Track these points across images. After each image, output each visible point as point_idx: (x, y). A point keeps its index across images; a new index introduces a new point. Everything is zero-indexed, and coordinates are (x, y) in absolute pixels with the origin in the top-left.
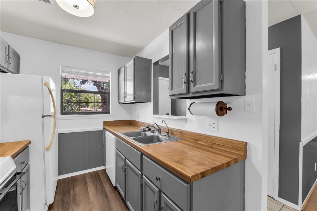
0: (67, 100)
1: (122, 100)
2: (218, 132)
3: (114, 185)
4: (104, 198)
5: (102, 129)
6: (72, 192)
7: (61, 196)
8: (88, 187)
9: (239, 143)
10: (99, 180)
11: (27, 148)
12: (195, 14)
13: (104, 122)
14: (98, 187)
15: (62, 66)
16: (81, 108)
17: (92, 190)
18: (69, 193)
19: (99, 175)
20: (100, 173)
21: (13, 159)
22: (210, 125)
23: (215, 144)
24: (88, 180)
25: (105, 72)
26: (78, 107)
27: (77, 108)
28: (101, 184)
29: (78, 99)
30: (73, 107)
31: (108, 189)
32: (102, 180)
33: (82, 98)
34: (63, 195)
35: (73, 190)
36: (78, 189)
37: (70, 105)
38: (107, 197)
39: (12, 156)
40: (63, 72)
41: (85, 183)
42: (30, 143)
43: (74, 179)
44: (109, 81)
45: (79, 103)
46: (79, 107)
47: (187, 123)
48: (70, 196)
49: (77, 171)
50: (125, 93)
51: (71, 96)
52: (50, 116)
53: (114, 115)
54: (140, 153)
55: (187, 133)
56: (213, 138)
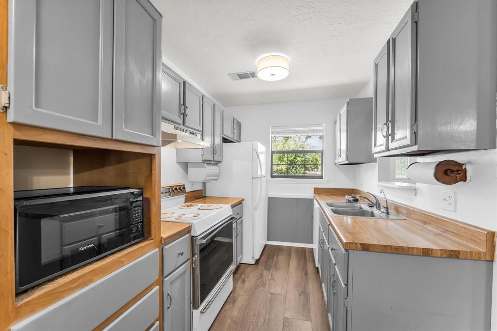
0: (291, 161)
1: (337, 161)
2: (455, 211)
3: (317, 266)
4: (304, 275)
5: (313, 198)
6: (276, 258)
7: (266, 258)
8: (291, 259)
9: (479, 232)
10: (304, 257)
11: (241, 204)
12: (394, 40)
13: (315, 188)
14: (301, 262)
15: (272, 126)
16: (307, 172)
17: (294, 263)
18: (273, 258)
19: (305, 252)
20: (307, 251)
21: (232, 208)
22: (445, 199)
23: (447, 230)
24: (293, 254)
25: (317, 125)
26: (303, 169)
27: (302, 172)
28: (305, 261)
29: (304, 159)
30: (297, 170)
31: (310, 268)
32: (307, 258)
33: (309, 157)
34: (268, 258)
35: (277, 257)
36: (282, 258)
37: (293, 167)
38: (306, 274)
39: (231, 206)
40: (272, 133)
41: (289, 255)
42: (243, 200)
43: (280, 248)
44: (323, 135)
45: (304, 165)
46: (305, 170)
47: (417, 195)
48: (273, 260)
49: (284, 241)
50: (340, 150)
51: (295, 155)
52: (257, 178)
53: (328, 181)
54: (329, 223)
55: (414, 211)
56: (445, 221)
